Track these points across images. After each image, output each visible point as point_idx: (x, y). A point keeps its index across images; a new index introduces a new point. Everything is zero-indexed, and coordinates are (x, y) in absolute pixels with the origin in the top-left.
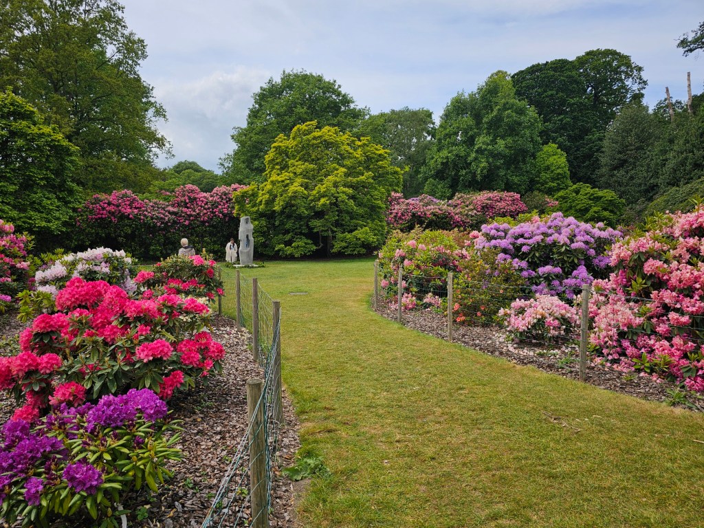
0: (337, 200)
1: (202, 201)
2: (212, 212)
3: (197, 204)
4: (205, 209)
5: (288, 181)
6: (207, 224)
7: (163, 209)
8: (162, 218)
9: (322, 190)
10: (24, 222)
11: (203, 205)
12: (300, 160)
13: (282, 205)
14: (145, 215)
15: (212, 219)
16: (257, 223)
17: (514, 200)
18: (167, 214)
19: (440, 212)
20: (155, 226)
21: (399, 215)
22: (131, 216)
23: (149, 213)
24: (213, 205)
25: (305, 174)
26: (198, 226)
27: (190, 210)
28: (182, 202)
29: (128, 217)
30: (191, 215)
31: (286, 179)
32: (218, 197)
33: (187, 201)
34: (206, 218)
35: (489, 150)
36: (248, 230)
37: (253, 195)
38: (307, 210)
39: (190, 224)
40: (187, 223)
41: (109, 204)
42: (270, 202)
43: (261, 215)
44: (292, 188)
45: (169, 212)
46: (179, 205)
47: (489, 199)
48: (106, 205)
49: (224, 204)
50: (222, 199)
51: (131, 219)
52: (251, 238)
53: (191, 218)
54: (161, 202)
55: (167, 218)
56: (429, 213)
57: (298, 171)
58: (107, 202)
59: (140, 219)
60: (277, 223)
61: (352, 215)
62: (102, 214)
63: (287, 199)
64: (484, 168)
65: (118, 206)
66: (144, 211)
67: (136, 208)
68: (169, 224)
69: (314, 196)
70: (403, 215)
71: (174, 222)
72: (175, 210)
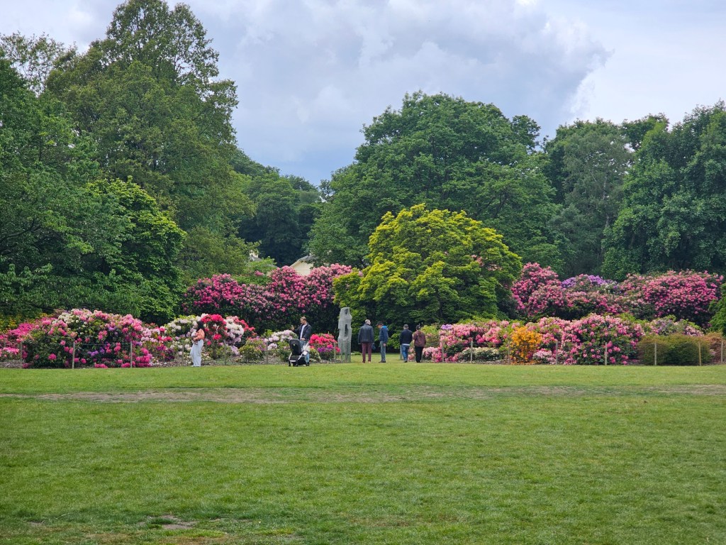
0: (437, 291)
1: (300, 286)
2: (310, 298)
3: (294, 289)
4: (303, 294)
5: (388, 272)
6: (304, 311)
7: (261, 294)
8: (260, 304)
9: (422, 281)
10: (147, 307)
11: (300, 290)
12: (404, 246)
13: (382, 296)
14: (244, 301)
15: (309, 306)
16: (356, 311)
17: (697, 286)
18: (264, 299)
19: (585, 300)
20: (253, 312)
21: (535, 303)
22: (232, 302)
23: (248, 298)
24: (311, 290)
25: (407, 263)
26: (294, 313)
27: (287, 295)
28: (278, 286)
29: (229, 303)
30: (288, 301)
31: (386, 270)
32: (317, 281)
33: (285, 285)
34: (303, 304)
35: (682, 214)
36: (347, 320)
37: (354, 282)
38: (407, 300)
39: (287, 311)
40: (283, 309)
41: (213, 289)
42: (370, 291)
43: (362, 303)
44: (392, 279)
45: (266, 297)
46: (276, 290)
47: (663, 284)
48: (210, 291)
49: (323, 289)
50: (321, 283)
51: (231, 305)
52: (350, 328)
53: (288, 304)
54: (258, 286)
55: (264, 304)
56: (571, 301)
57: (402, 259)
58: (211, 287)
59: (240, 305)
60: (378, 312)
61: (457, 306)
62: (207, 300)
63: (386, 290)
64: (673, 239)
65: (220, 291)
66: (243, 296)
67: (236, 293)
68: (267, 310)
69: (415, 286)
70: (538, 303)
71: (271, 309)
72: (273, 295)
